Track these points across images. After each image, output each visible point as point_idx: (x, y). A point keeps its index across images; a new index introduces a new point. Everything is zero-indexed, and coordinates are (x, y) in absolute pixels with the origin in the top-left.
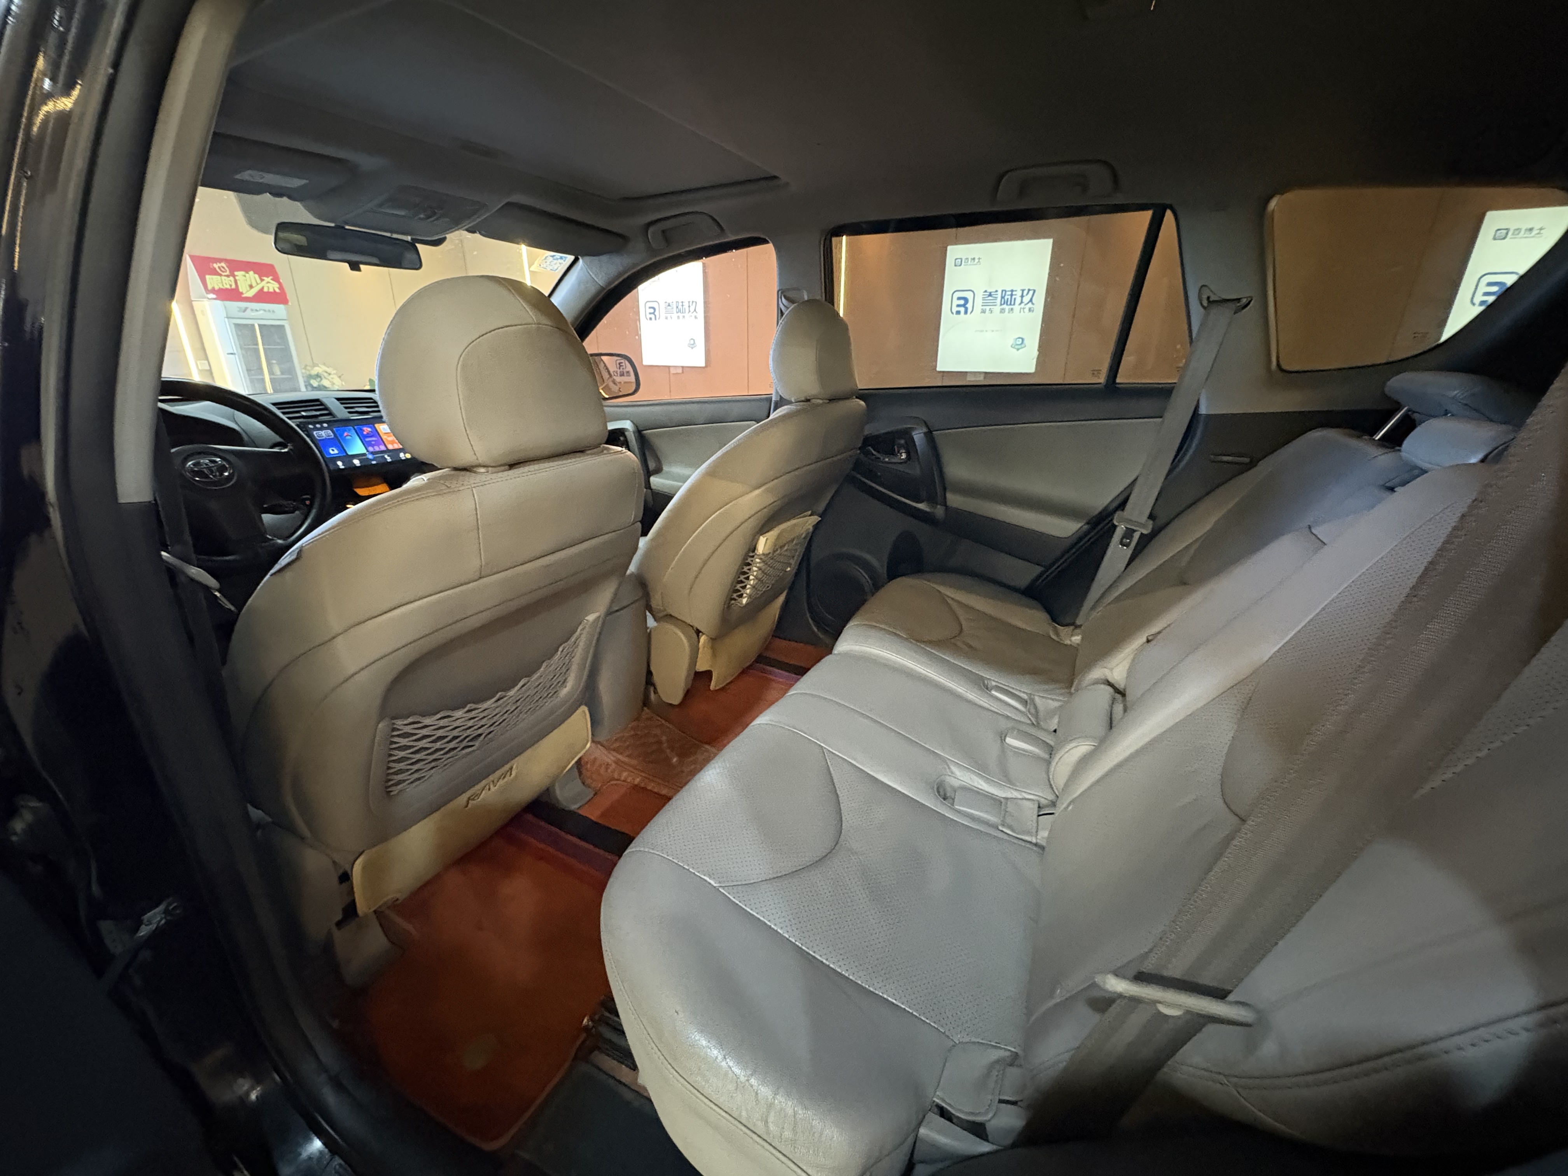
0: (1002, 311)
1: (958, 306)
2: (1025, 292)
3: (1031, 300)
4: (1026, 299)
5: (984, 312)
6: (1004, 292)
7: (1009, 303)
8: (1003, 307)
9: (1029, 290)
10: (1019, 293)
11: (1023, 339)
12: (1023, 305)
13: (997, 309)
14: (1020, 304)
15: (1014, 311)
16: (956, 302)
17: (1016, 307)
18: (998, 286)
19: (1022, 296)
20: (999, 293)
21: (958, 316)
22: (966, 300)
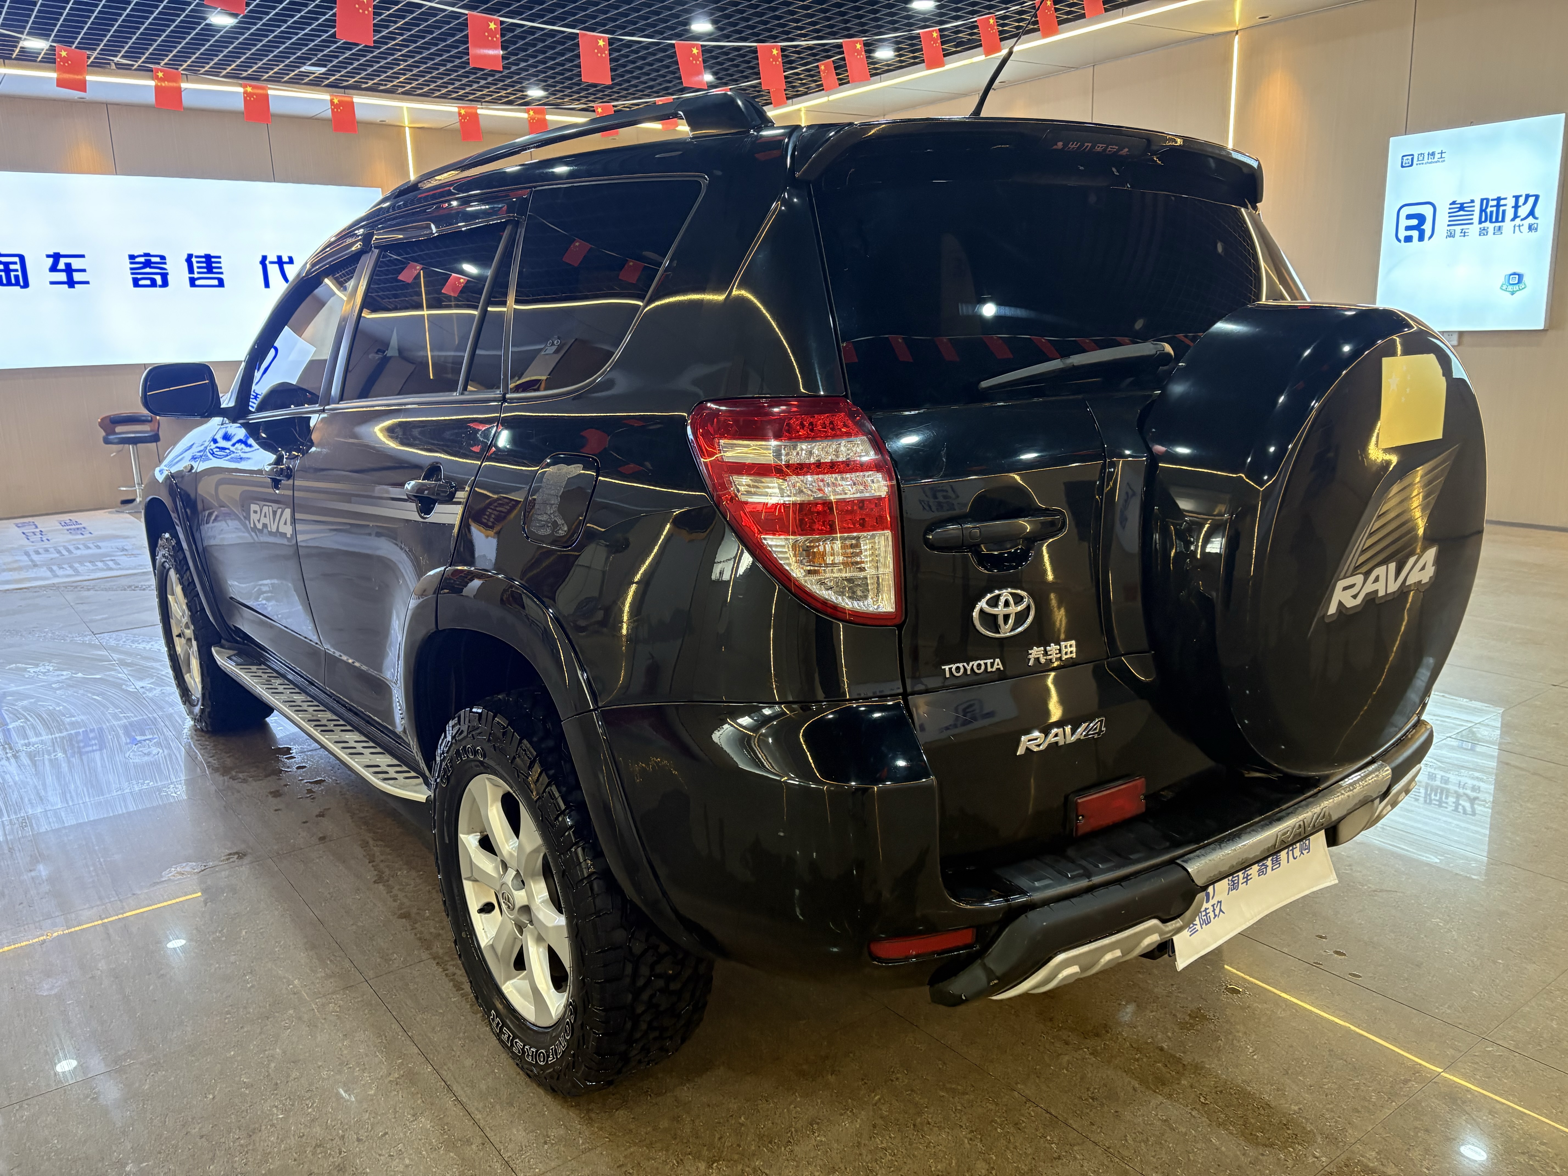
0: (1483, 232)
1: (1408, 228)
2: (1521, 200)
3: (1532, 213)
4: (1524, 211)
5: (1451, 235)
6: (1485, 202)
7: (1494, 220)
8: (1483, 225)
9: (1528, 197)
10: (1511, 202)
11: (1520, 277)
12: (1518, 221)
13: (1475, 228)
14: (1513, 220)
15: (1504, 230)
16: (1404, 223)
17: (1508, 225)
18: (1474, 194)
19: (1516, 207)
20: (1477, 204)
21: (1409, 244)
22: (1421, 218)
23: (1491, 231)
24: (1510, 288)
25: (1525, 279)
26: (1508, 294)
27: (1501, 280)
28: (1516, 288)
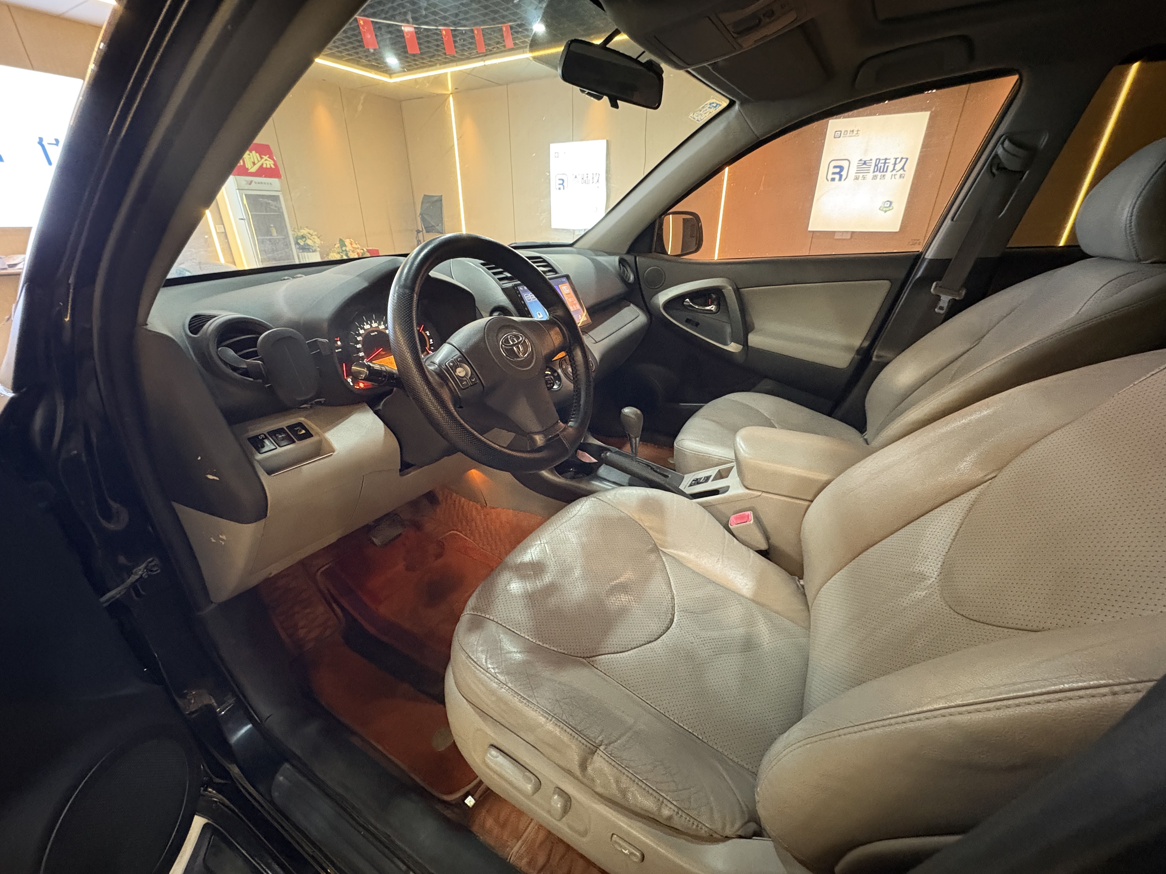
0: (875, 178)
1: (834, 173)
2: (898, 160)
3: (903, 168)
4: (898, 167)
5: (857, 178)
6: (878, 161)
7: (881, 171)
8: (875, 174)
9: (902, 158)
10: (893, 161)
11: (891, 203)
12: (894, 172)
13: (870, 175)
14: (892, 171)
15: (886, 177)
16: (832, 170)
17: (888, 174)
18: (873, 156)
19: (895, 164)
20: (874, 162)
21: (833, 182)
22: (841, 168)
23: (879, 177)
24: (884, 209)
25: (893, 205)
26: (883, 212)
27: (880, 204)
28: (888, 209)
